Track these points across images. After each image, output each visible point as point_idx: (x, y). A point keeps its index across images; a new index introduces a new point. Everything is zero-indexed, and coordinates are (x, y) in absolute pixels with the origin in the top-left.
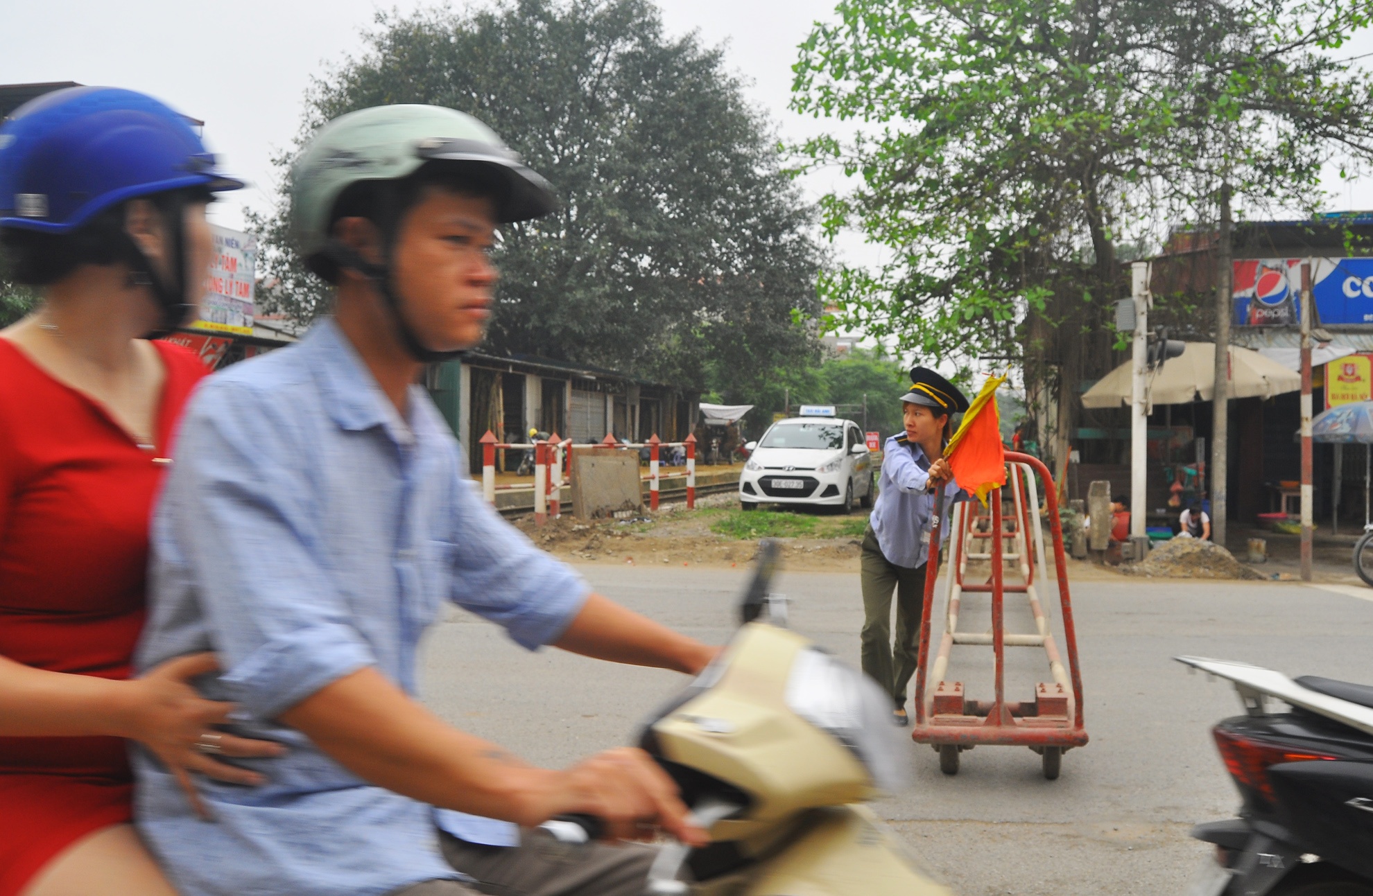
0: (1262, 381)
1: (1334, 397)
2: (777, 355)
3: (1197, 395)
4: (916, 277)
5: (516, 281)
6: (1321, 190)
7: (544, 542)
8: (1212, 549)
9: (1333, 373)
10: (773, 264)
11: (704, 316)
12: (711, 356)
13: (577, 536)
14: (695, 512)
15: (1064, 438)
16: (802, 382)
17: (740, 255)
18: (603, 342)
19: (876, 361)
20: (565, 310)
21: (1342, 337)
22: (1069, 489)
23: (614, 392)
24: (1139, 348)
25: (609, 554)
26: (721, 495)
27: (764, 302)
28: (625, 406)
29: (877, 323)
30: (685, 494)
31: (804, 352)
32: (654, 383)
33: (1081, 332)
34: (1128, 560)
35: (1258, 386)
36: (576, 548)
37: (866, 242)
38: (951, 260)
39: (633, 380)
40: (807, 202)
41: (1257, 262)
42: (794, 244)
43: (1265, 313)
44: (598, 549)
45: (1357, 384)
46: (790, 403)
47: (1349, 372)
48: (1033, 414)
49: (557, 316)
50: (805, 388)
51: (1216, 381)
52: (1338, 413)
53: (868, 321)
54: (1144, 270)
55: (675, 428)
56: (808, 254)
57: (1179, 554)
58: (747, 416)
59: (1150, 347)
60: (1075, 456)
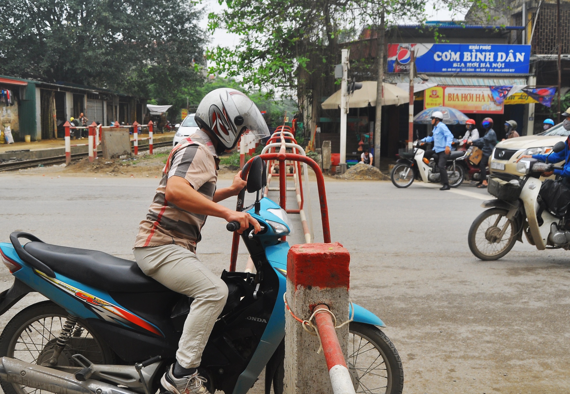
0: (396, 98)
1: (428, 104)
2: (183, 82)
3: (369, 104)
4: (250, 50)
5: (59, 47)
6: (426, 14)
7: (94, 169)
8: (372, 169)
9: (427, 94)
10: (181, 38)
11: (149, 63)
12: (152, 82)
13: (108, 166)
14: (154, 156)
15: (314, 122)
16: (195, 94)
17: (165, 34)
18: (99, 75)
19: (229, 83)
20: (83, 61)
21: (433, 78)
22: (316, 144)
23: (107, 100)
24: (344, 85)
25: (122, 173)
26: (162, 147)
27: (177, 57)
28: (112, 106)
29: (232, 70)
30: (148, 147)
31: (196, 80)
32: (126, 95)
33: (322, 76)
34: (339, 173)
35: (395, 100)
36: (108, 171)
37: (227, 32)
38: (265, 42)
39: (116, 94)
40: (197, 9)
41: (398, 45)
42: (191, 28)
43: (401, 67)
44: (117, 171)
45: (437, 99)
46: (189, 104)
47: (434, 94)
48: (301, 110)
49: (80, 64)
50: (196, 97)
51: (377, 98)
52: (428, 112)
53: (229, 69)
54: (347, 52)
55: (136, 116)
56: (197, 33)
57: (359, 170)
58: (169, 110)
59: (349, 85)
60: (319, 130)
